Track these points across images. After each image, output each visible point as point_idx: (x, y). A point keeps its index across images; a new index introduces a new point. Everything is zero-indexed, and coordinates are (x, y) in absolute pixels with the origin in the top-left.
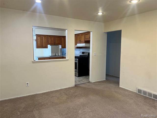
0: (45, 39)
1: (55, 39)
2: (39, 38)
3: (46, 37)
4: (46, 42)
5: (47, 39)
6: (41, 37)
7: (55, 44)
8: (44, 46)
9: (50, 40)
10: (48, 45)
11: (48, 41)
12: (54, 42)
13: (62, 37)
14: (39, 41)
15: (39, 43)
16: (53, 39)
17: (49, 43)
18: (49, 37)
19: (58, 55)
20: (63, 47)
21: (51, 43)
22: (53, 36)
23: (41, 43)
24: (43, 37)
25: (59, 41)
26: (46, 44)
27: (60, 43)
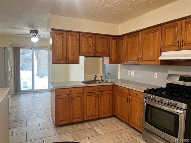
0: (74, 42)
1: (97, 43)
2: (59, 38)
3: (76, 36)
5: (78, 42)
6: (65, 36)
7: (95, 53)
9: (86, 44)
10: (80, 57)
11: (80, 47)
12: (95, 51)
13: (111, 37)
14: (58, 45)
15: (60, 51)
16: (91, 42)
17: (83, 52)
18: (84, 37)
19: (100, 79)
20: (112, 61)
21: (87, 50)
22: (92, 35)
23: (63, 51)
24: (70, 37)
25: (105, 48)
26: (75, 53)
27: (107, 53)
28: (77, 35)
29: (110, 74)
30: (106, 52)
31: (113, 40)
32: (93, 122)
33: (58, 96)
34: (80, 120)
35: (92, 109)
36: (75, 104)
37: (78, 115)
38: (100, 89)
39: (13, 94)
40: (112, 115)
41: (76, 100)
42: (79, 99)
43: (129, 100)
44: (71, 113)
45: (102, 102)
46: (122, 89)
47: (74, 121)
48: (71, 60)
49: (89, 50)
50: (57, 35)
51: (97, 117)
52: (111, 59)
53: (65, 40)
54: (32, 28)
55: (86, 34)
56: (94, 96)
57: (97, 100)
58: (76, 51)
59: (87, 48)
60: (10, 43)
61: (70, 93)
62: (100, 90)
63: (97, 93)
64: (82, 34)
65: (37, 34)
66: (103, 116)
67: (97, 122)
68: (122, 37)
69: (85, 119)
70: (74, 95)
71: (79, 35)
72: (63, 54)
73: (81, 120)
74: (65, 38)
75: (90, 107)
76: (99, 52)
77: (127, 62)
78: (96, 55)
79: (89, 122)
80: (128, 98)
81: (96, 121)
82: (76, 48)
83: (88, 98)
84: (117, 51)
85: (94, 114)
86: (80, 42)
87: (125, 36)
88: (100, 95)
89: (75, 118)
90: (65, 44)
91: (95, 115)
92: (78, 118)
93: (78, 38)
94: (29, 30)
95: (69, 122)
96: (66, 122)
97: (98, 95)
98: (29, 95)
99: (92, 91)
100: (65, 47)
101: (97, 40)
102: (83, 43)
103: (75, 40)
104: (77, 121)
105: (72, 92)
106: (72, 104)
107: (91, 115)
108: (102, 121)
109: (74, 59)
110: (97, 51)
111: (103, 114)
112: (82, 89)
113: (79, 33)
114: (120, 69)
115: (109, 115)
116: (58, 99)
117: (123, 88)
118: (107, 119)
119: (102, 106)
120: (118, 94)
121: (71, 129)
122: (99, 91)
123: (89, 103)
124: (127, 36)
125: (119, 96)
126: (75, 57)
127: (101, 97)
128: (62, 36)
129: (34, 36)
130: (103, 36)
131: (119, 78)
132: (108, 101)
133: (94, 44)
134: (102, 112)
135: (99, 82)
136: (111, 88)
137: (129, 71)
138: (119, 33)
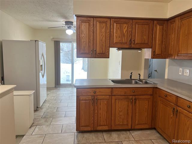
0: (103, 30)
1: (134, 31)
2: (85, 27)
3: (106, 23)
4: (104, 39)
5: (108, 31)
6: (92, 24)
7: (131, 44)
8: (98, 52)
9: (119, 32)
10: (111, 49)
11: (111, 36)
12: (131, 41)
13: (155, 22)
14: (83, 35)
15: (85, 42)
16: (126, 29)
17: (114, 42)
18: (116, 23)
19: (138, 78)
20: (156, 54)
21: (120, 40)
22: (127, 21)
23: (89, 42)
24: (98, 25)
25: (145, 37)
26: (104, 45)
27: (148, 43)
28: (107, 21)
29: (156, 71)
30: (146, 42)
31: (158, 26)
32: (124, 132)
33: (80, 97)
34: (106, 128)
35: (123, 117)
36: (100, 109)
37: (104, 121)
38: (134, 92)
39: (54, 87)
40: (150, 127)
41: (101, 104)
42: (106, 102)
43: (176, 112)
44: (96, 119)
45: (137, 109)
46: (167, 95)
47: (100, 128)
48: (99, 53)
49: (122, 41)
50: (82, 23)
51: (130, 127)
52: (154, 52)
53: (92, 29)
54: (65, 19)
55: (119, 20)
56: (126, 101)
57: (130, 106)
58: (105, 41)
59: (119, 37)
60: (52, 37)
61: (94, 95)
62: (135, 94)
63: (131, 97)
64: (113, 19)
65: (72, 26)
66: (137, 127)
67: (128, 134)
68: (171, 20)
69: (113, 128)
70: (99, 97)
71: (109, 21)
72: (89, 46)
73: (108, 129)
74: (92, 26)
75: (121, 114)
76: (136, 42)
77: (177, 56)
78: (133, 46)
79: (119, 133)
80: (174, 109)
81: (128, 132)
82: (105, 38)
83: (117, 102)
84: (164, 40)
85: (125, 123)
86: (111, 30)
87: (177, 19)
88: (135, 99)
89: (100, 126)
90: (92, 33)
91: (127, 125)
92: (105, 125)
93: (108, 26)
94: (64, 22)
95: (92, 129)
96: (89, 129)
97: (132, 99)
98: (67, 88)
99: (123, 93)
100: (92, 37)
101: (134, 26)
102: (115, 32)
103: (105, 27)
104: (102, 129)
105: (97, 94)
106: (97, 108)
107: (121, 123)
108: (136, 133)
109: (103, 51)
110: (134, 41)
111: (138, 124)
112: (110, 90)
113: (110, 18)
114: (169, 66)
115: (147, 127)
116: (80, 100)
117: (168, 93)
118: (143, 131)
119: (137, 114)
120: (160, 101)
121: (94, 138)
122: (133, 94)
123: (119, 109)
124: (179, 17)
125: (162, 103)
126: (104, 50)
127: (135, 103)
128: (88, 23)
129: (69, 28)
130: (142, 21)
131: (166, 77)
132: (146, 109)
133: (130, 31)
134: (137, 122)
135: (136, 83)
136: (150, 92)
137: (181, 69)
138: (168, 16)
